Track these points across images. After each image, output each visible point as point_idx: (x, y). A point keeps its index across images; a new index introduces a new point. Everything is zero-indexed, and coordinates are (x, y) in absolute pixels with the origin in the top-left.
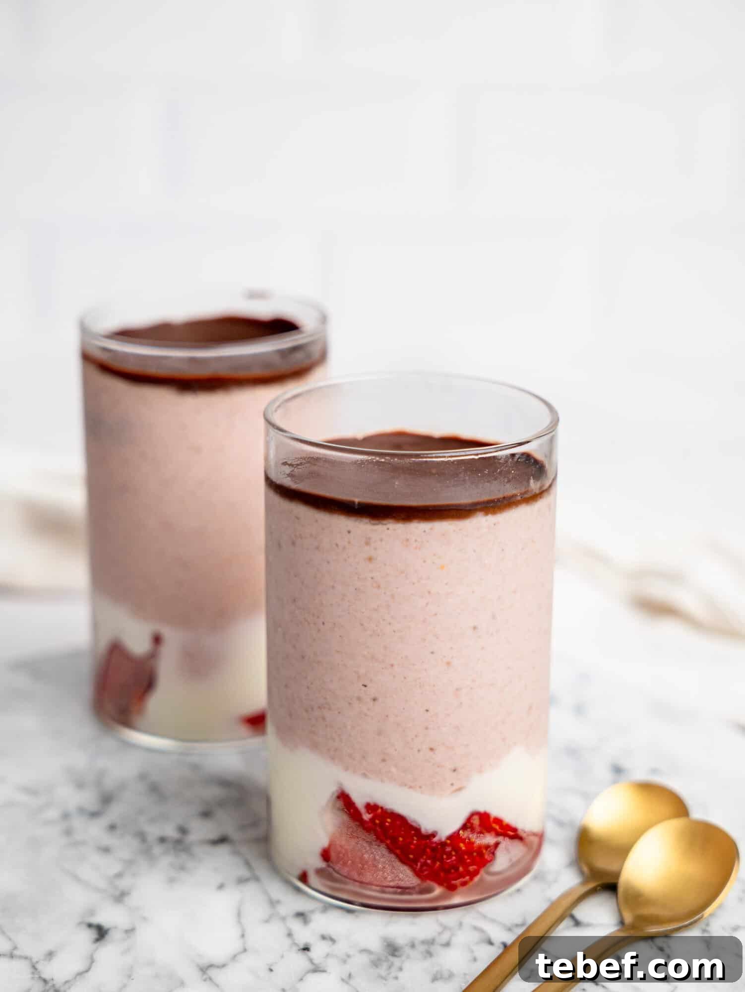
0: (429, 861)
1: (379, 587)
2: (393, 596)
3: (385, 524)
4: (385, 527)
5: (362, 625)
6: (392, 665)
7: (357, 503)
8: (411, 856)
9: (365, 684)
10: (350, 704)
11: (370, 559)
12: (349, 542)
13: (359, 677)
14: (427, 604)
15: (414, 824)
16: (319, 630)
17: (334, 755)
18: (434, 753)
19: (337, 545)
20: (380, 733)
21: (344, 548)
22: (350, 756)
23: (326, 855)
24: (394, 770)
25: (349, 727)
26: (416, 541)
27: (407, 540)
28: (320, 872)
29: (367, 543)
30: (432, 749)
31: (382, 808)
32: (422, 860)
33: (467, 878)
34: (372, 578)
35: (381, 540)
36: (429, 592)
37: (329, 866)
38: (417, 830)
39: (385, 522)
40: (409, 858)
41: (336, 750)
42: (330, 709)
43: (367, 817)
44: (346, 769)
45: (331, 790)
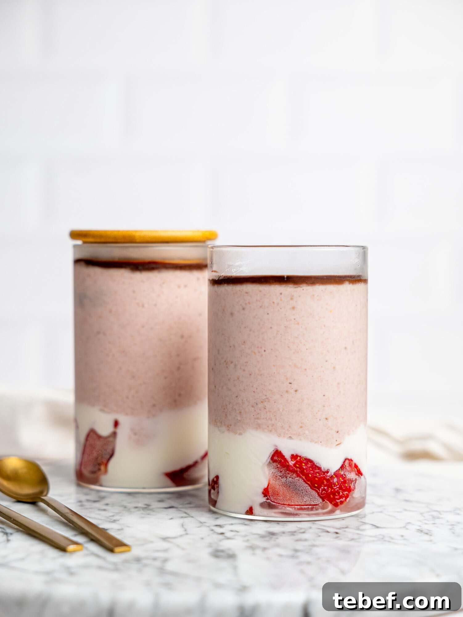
0: (326, 488)
1: (298, 324)
2: (306, 329)
3: (301, 287)
4: (302, 289)
5: (289, 347)
6: (306, 370)
7: (285, 277)
8: (316, 485)
9: (290, 382)
10: (281, 395)
11: (293, 308)
12: (281, 300)
13: (287, 379)
14: (324, 333)
15: (317, 465)
16: (262, 355)
17: (272, 429)
18: (328, 421)
19: (274, 303)
20: (299, 410)
21: (278, 304)
22: (282, 427)
23: (266, 492)
24: (307, 432)
25: (281, 410)
26: (318, 296)
27: (314, 295)
28: (262, 505)
29: (292, 299)
30: (326, 419)
31: (300, 457)
32: (322, 488)
33: (344, 499)
34: (295, 319)
35: (299, 296)
36: (325, 326)
37: (268, 499)
38: (319, 468)
39: (301, 286)
40: (315, 486)
41: (273, 425)
42: (269, 401)
43: (292, 463)
44: (279, 436)
45: (270, 451)
